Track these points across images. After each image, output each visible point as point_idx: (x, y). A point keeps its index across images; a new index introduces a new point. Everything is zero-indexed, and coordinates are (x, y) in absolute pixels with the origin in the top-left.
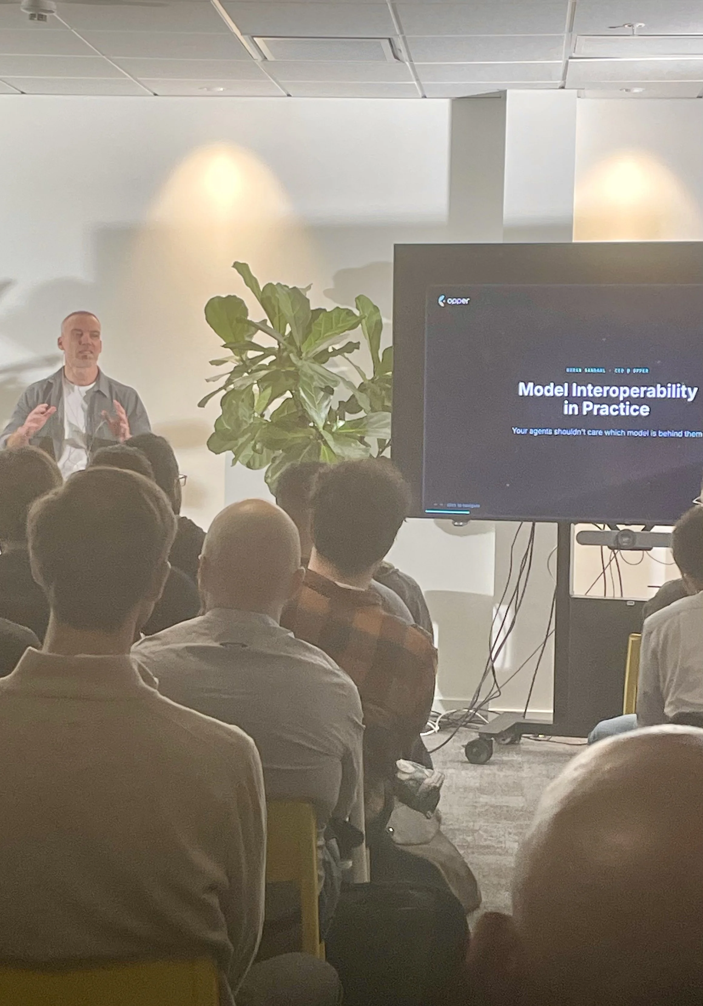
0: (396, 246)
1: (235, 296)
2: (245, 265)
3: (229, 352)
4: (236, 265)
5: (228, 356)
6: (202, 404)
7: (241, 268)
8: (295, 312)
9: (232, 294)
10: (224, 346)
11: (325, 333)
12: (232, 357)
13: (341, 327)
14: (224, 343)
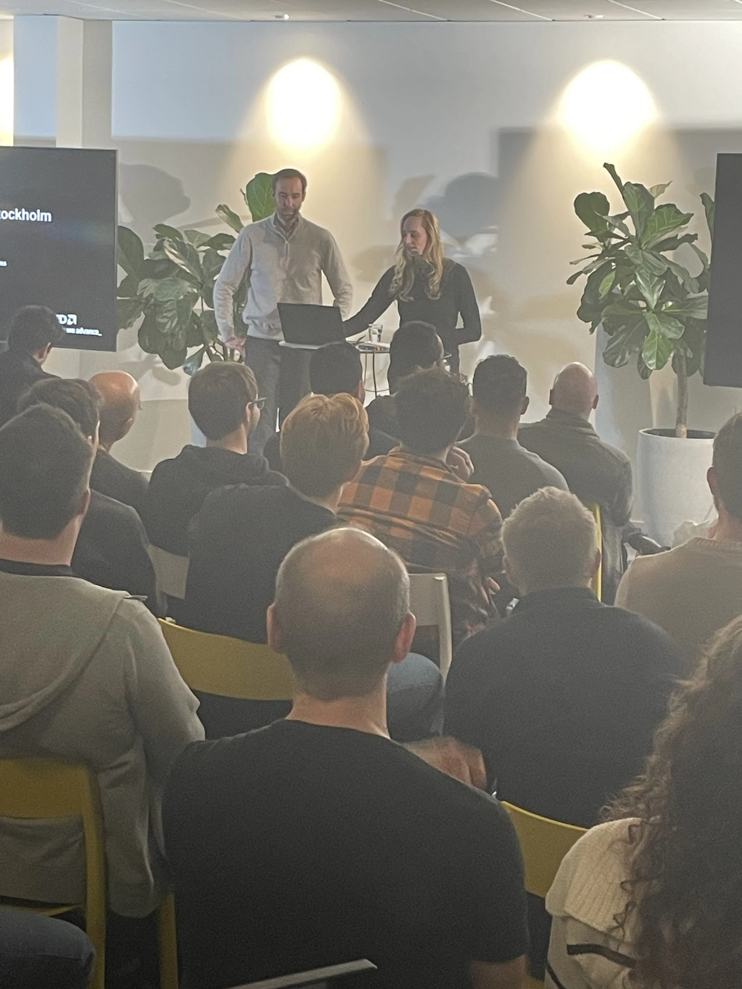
0: (719, 155)
1: (599, 193)
2: (612, 166)
3: (593, 240)
4: (606, 165)
5: (594, 242)
6: (571, 281)
7: (609, 167)
8: (640, 209)
9: (596, 191)
10: (588, 234)
11: (658, 229)
12: (596, 243)
13: (672, 224)
14: (589, 231)
